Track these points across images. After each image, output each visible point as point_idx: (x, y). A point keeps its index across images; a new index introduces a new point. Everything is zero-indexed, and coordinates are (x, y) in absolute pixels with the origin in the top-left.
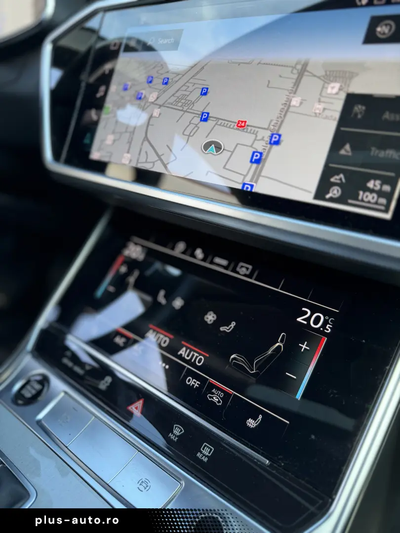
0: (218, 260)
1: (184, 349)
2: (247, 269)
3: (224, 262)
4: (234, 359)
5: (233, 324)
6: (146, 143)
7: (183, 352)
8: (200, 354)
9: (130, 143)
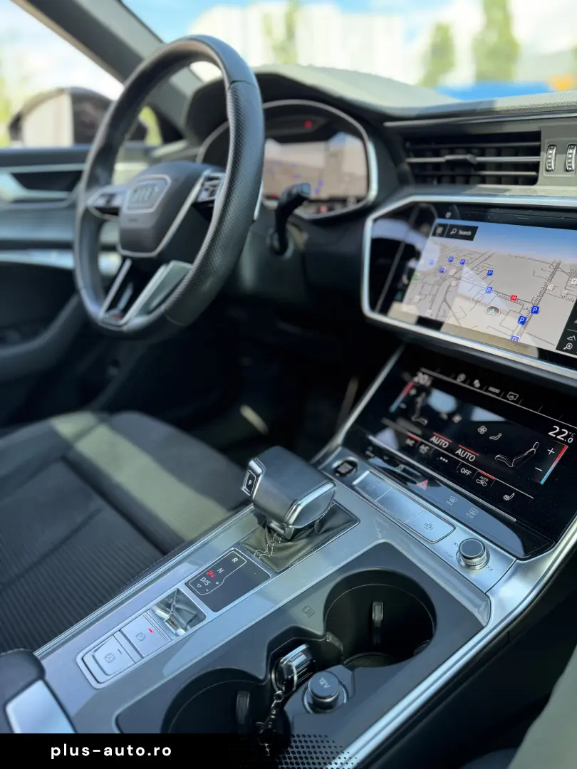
0: (491, 389)
1: (460, 450)
2: (515, 396)
3: (497, 391)
4: (499, 458)
5: (500, 435)
6: (444, 303)
7: (459, 452)
8: (472, 454)
9: (432, 302)
